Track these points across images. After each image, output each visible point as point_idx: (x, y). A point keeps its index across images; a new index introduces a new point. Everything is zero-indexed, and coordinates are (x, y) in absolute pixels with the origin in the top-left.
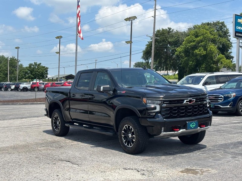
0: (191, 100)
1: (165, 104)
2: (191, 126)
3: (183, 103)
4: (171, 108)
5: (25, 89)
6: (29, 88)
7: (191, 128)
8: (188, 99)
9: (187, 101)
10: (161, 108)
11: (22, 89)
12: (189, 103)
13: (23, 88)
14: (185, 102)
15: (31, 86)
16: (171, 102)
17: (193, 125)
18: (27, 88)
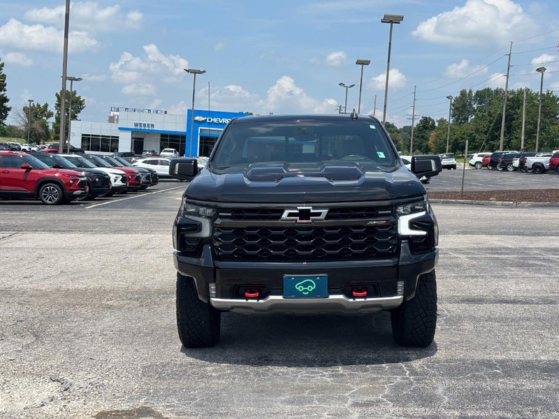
0: (309, 210)
1: (222, 217)
2: (299, 288)
3: (279, 217)
4: (239, 231)
5: (538, 169)
6: (547, 165)
7: (299, 295)
8: (296, 209)
9: (290, 215)
10: (214, 228)
11: (531, 167)
12: (298, 221)
13: (533, 165)
14: (285, 215)
15: (551, 161)
16: (238, 213)
17: (305, 285)
18: (543, 165)
